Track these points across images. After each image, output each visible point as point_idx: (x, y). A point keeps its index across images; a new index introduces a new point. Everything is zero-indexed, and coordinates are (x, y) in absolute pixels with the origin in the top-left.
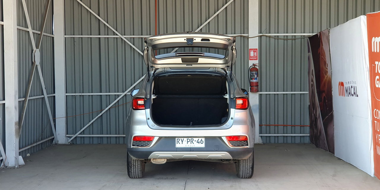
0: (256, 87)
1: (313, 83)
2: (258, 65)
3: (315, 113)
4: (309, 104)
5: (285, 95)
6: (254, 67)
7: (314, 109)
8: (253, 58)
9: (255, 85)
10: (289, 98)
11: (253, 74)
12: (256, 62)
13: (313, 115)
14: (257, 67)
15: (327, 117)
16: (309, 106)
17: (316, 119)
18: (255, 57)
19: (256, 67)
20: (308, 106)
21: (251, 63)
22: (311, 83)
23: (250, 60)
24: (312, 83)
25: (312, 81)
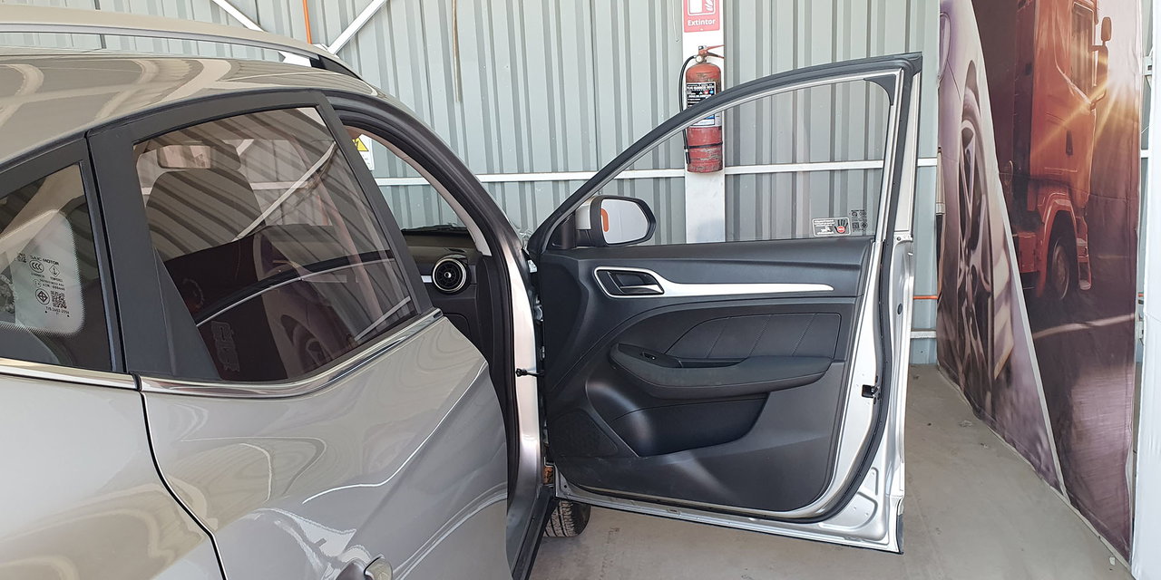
0: (714, 149)
1: (971, 126)
2: (720, 51)
3: (976, 259)
4: (940, 209)
5: (837, 177)
6: (704, 61)
7: (972, 245)
8: (701, 22)
9: (706, 140)
10: (855, 185)
11: (697, 93)
12: (714, 39)
13: (962, 265)
14: (719, 63)
15: (1078, 326)
16: (939, 218)
17: (983, 299)
18: (710, 17)
19: (710, 60)
20: (933, 218)
21: (691, 44)
22: (960, 125)
23: (689, 29)
24: (968, 124)
25: (968, 114)
